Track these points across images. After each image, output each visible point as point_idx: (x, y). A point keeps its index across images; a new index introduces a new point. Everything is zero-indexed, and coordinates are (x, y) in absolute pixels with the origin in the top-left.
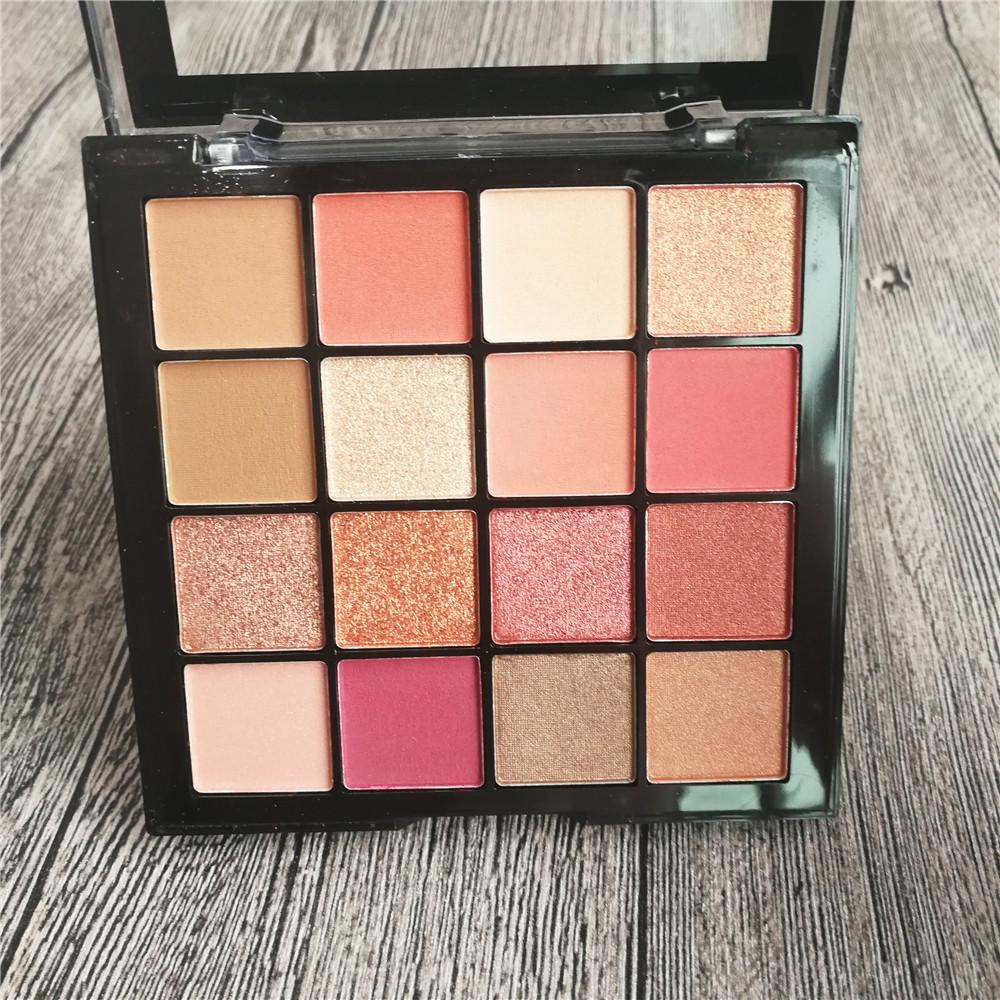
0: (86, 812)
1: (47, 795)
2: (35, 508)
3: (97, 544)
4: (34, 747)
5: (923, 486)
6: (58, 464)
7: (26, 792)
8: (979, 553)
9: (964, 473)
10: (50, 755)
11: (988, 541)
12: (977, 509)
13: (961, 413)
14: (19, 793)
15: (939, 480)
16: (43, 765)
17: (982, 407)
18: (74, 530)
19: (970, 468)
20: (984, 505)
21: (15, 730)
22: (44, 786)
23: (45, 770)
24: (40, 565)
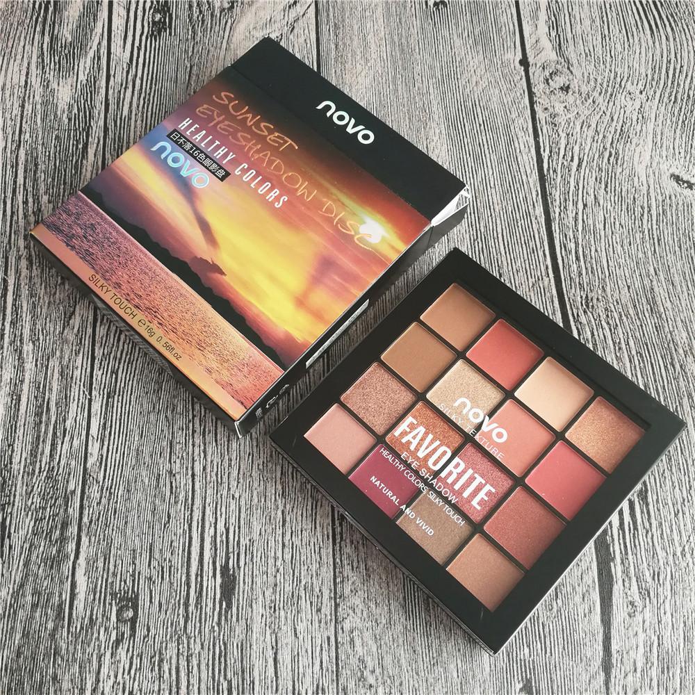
0: (101, 322)
1: (82, 317)
2: (25, 178)
3: (64, 196)
4: (69, 298)
5: (443, 132)
6: (27, 151)
7: (73, 317)
8: (464, 166)
9: (462, 123)
10: (77, 300)
11: (469, 159)
12: (466, 143)
13: (465, 88)
14: (70, 318)
15: (451, 127)
16: (76, 305)
17: (474, 84)
18: (49, 189)
19: (465, 120)
20: (469, 141)
21: (58, 291)
22: (80, 314)
23: (78, 306)
24: (39, 210)
